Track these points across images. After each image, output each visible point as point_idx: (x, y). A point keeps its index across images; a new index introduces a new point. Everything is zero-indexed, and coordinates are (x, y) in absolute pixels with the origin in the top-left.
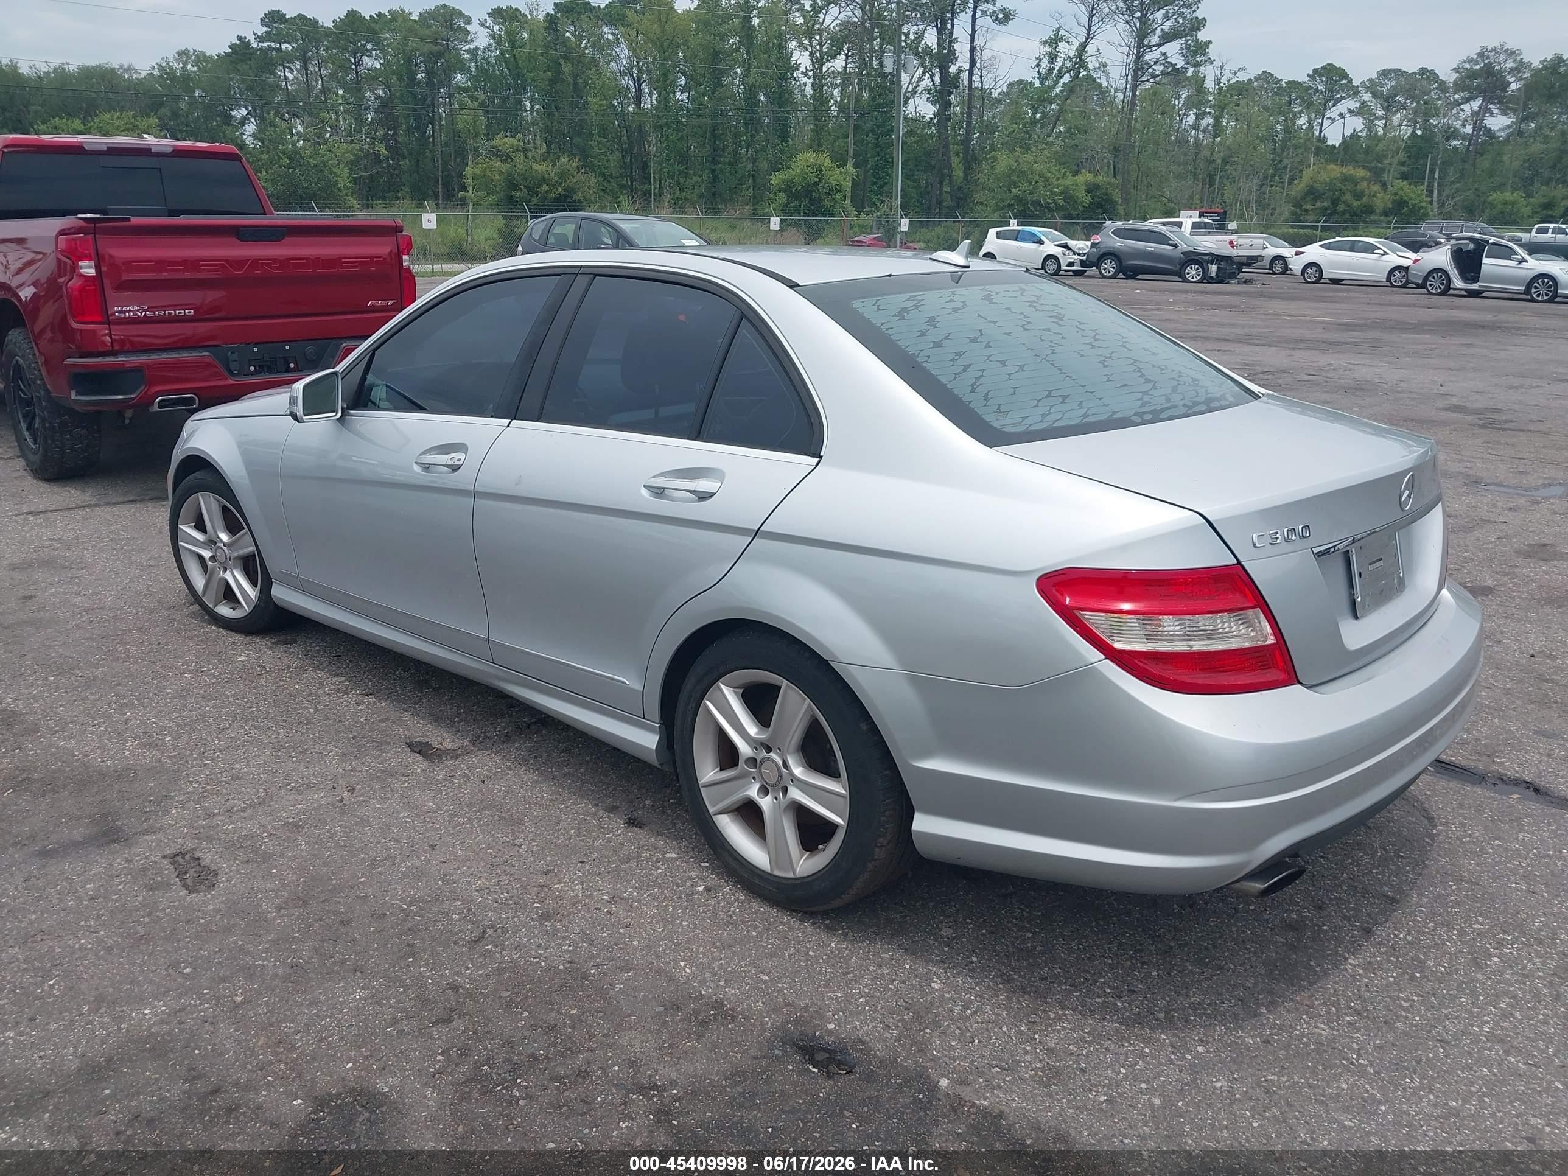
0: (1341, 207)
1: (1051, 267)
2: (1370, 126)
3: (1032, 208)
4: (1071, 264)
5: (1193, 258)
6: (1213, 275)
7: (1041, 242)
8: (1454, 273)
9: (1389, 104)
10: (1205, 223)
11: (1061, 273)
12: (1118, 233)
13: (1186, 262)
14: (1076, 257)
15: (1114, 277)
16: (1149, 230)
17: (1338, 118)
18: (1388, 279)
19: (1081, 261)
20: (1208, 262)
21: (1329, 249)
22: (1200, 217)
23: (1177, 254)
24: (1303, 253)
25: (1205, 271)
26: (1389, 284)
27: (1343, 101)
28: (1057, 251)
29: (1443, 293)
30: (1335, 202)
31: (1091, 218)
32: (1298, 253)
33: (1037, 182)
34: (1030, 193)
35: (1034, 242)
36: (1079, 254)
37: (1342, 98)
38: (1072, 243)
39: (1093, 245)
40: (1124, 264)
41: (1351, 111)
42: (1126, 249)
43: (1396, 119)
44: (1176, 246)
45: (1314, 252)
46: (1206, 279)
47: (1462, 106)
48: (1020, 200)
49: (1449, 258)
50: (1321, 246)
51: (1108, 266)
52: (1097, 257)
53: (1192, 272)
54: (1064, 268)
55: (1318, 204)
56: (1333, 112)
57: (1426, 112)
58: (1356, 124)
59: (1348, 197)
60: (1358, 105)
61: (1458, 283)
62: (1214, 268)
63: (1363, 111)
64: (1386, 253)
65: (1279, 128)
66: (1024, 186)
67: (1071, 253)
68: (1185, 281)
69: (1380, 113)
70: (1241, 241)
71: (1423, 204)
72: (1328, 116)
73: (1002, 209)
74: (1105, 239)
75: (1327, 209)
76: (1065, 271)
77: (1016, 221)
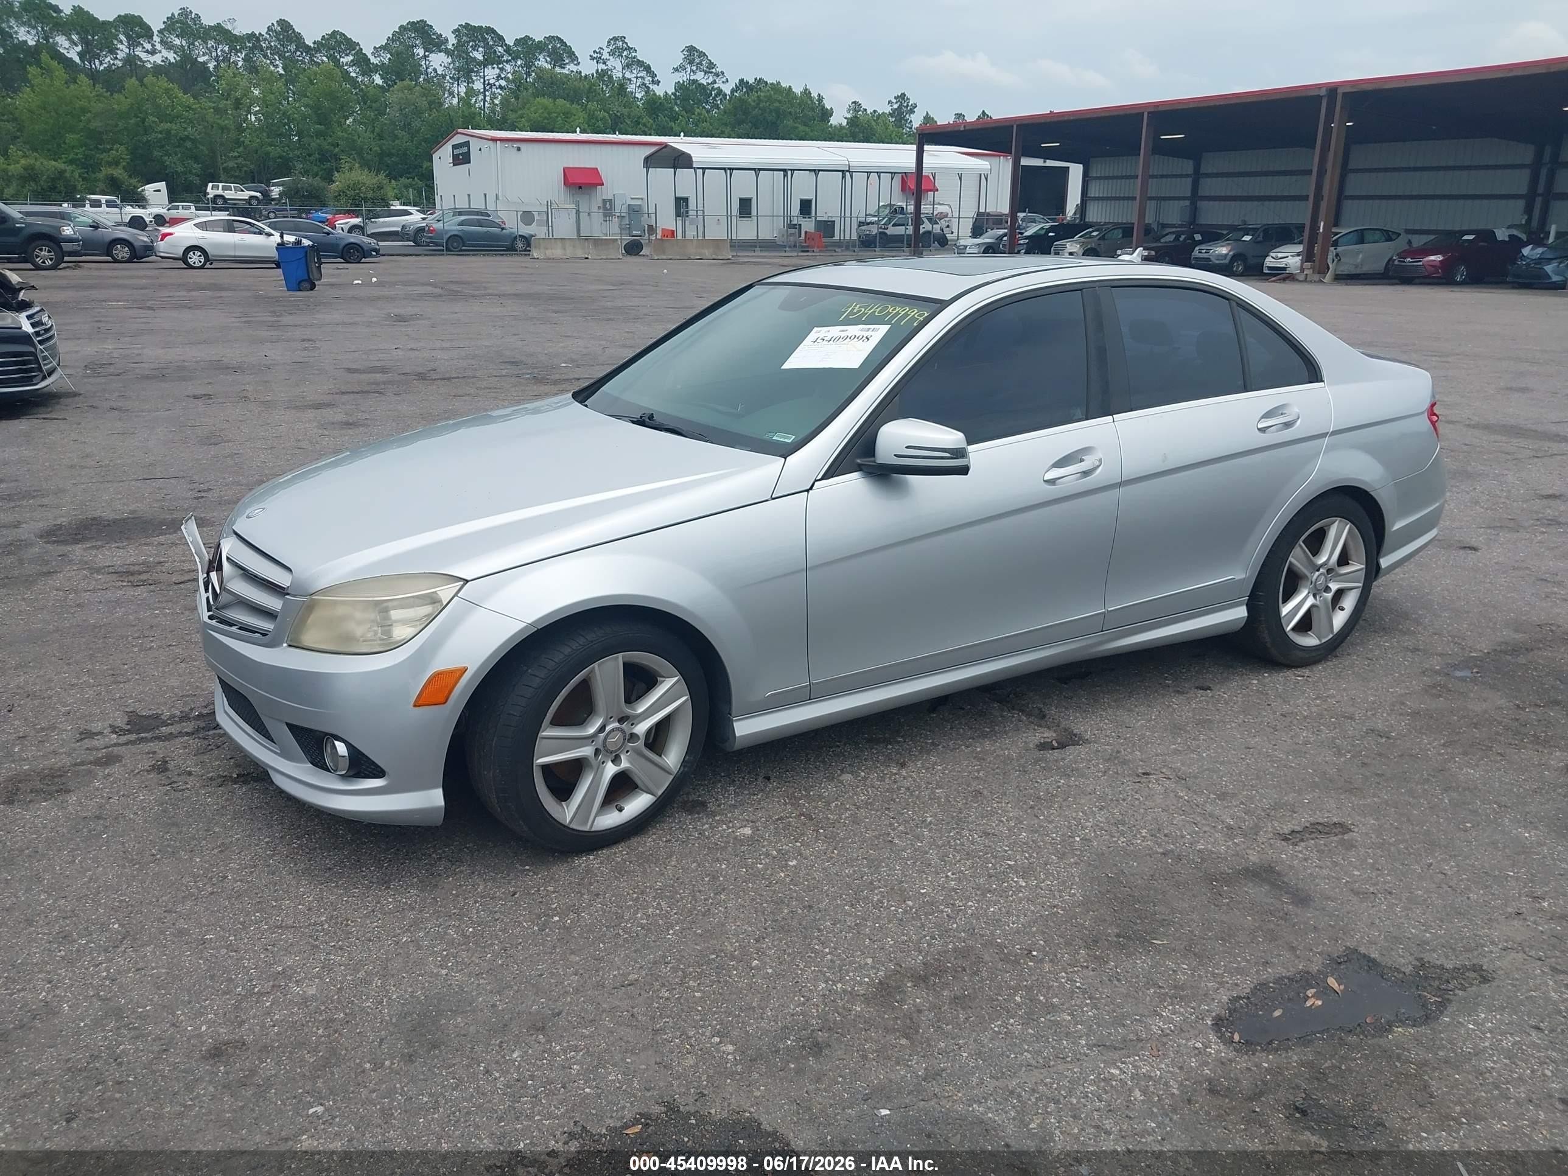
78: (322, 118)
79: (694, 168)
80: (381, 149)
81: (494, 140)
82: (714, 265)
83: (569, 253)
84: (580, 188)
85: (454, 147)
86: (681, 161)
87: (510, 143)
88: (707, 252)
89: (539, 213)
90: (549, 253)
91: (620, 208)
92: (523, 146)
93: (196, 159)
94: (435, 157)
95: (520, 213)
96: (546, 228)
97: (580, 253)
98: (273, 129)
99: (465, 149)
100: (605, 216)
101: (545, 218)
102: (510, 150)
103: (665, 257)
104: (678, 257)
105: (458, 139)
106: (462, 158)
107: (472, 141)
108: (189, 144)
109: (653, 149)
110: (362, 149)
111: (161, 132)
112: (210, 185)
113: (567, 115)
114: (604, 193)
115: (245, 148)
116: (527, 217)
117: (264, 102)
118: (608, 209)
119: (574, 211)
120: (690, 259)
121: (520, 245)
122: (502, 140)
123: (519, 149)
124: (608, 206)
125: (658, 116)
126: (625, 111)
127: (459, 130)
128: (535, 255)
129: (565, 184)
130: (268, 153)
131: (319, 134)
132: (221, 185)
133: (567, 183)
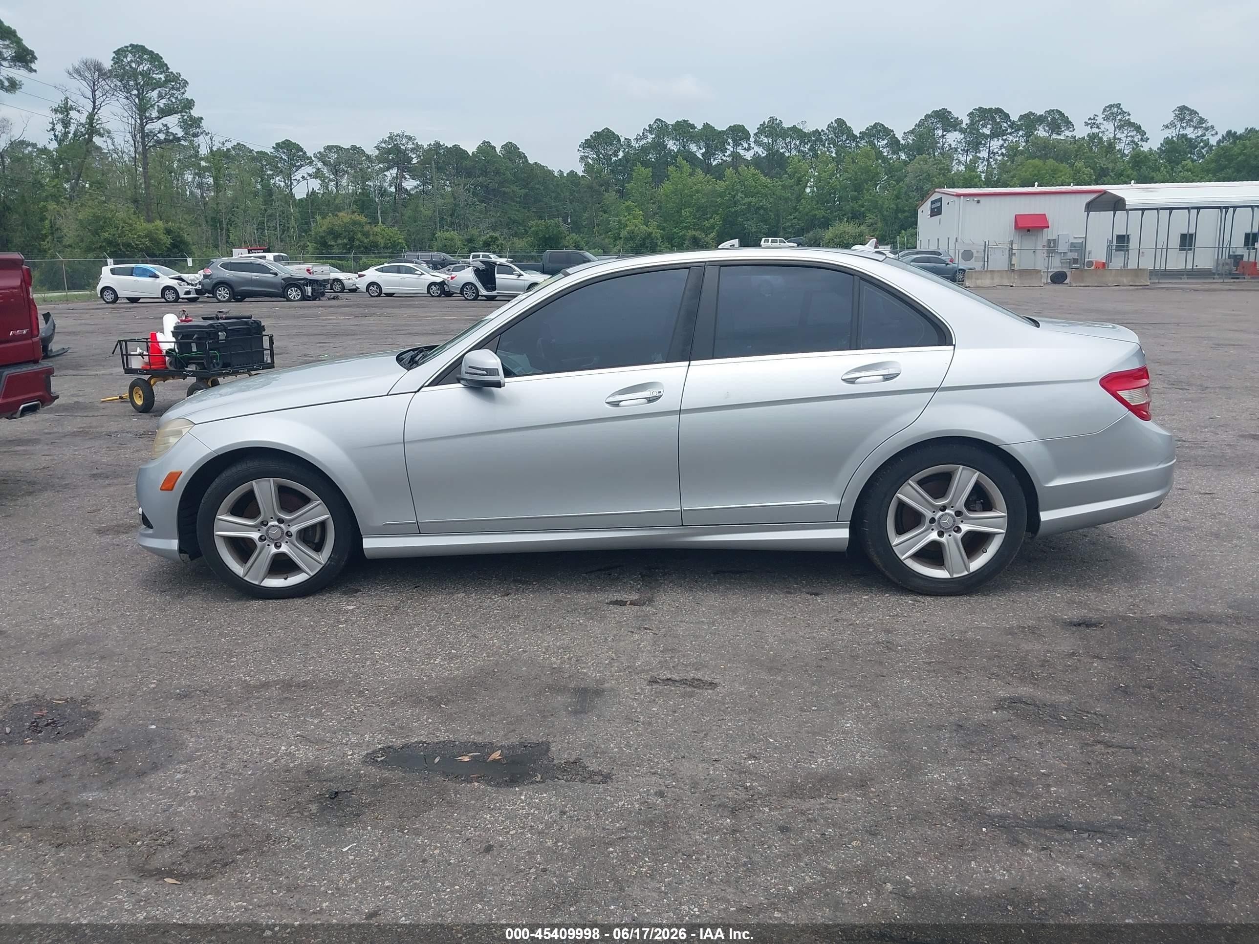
0: (357, 243)
1: (170, 296)
2: (325, 185)
3: (123, 250)
4: (188, 293)
5: (291, 283)
6: (310, 294)
7: (156, 277)
8: (479, 285)
9: (336, 170)
10: (282, 256)
11: (180, 300)
12: (225, 266)
13: (286, 287)
14: (190, 287)
15: (228, 301)
16: (251, 263)
17: (301, 180)
18: (429, 292)
19: (196, 290)
20: (303, 285)
21: (382, 272)
22: (249, 253)
23: (278, 280)
24: (364, 275)
25: (303, 292)
26: (429, 295)
27: (303, 168)
28: (174, 283)
29: (475, 299)
30: (352, 239)
31: (170, 257)
32: (360, 276)
33: (123, 227)
34: (119, 237)
35: (150, 277)
36: (192, 285)
37: (302, 166)
38: (184, 276)
39: (206, 277)
40: (236, 290)
41: (310, 175)
42: (234, 278)
43: (344, 182)
44: (276, 274)
45: (372, 274)
46: (304, 298)
47: (385, 173)
48: (110, 243)
49: (474, 276)
50: (376, 270)
51: (223, 293)
52: (212, 285)
53: (293, 293)
54: (182, 296)
55: (339, 241)
56: (298, 175)
57: (363, 177)
58: (315, 184)
59: (359, 235)
60: (314, 170)
61: (483, 292)
62: (309, 290)
63: (317, 175)
64: (422, 274)
65: (259, 186)
66: (112, 230)
67: (186, 284)
68: (289, 300)
69: (332, 177)
70: (315, 269)
71: (400, 241)
72: (294, 178)
73: (94, 250)
74: (215, 272)
75: (346, 244)
76: (183, 299)
77: (112, 260)
78: (858, 188)
79: (1127, 210)
80: (897, 207)
81: (959, 195)
82: (1128, 290)
83: (997, 281)
84: (1029, 231)
85: (933, 203)
86: (1118, 204)
87: (972, 198)
88: (1125, 281)
89: (978, 251)
90: (979, 282)
91: (1063, 246)
92: (982, 199)
93: (765, 221)
94: (920, 211)
95: (961, 252)
96: (982, 263)
97: (1006, 282)
98: (822, 198)
99: (939, 204)
100: (1048, 253)
101: (982, 255)
102: (971, 203)
103: (1082, 285)
104: (1096, 285)
105: (935, 197)
106: (936, 211)
107: (944, 197)
108: (762, 212)
109: (1093, 196)
110: (882, 207)
111: (744, 205)
112: (763, 239)
113: (1055, 171)
114: (1049, 234)
115: (800, 213)
116: (967, 255)
117: (819, 179)
118: (1051, 247)
119: (1008, 249)
120: (1107, 285)
121: (959, 276)
122: (965, 195)
123: (978, 202)
124: (1052, 245)
125: (1141, 167)
126: (1111, 166)
127: (937, 190)
128: (967, 284)
129: (1015, 228)
130: (816, 215)
131: (855, 199)
132: (770, 239)
133: (1017, 227)
